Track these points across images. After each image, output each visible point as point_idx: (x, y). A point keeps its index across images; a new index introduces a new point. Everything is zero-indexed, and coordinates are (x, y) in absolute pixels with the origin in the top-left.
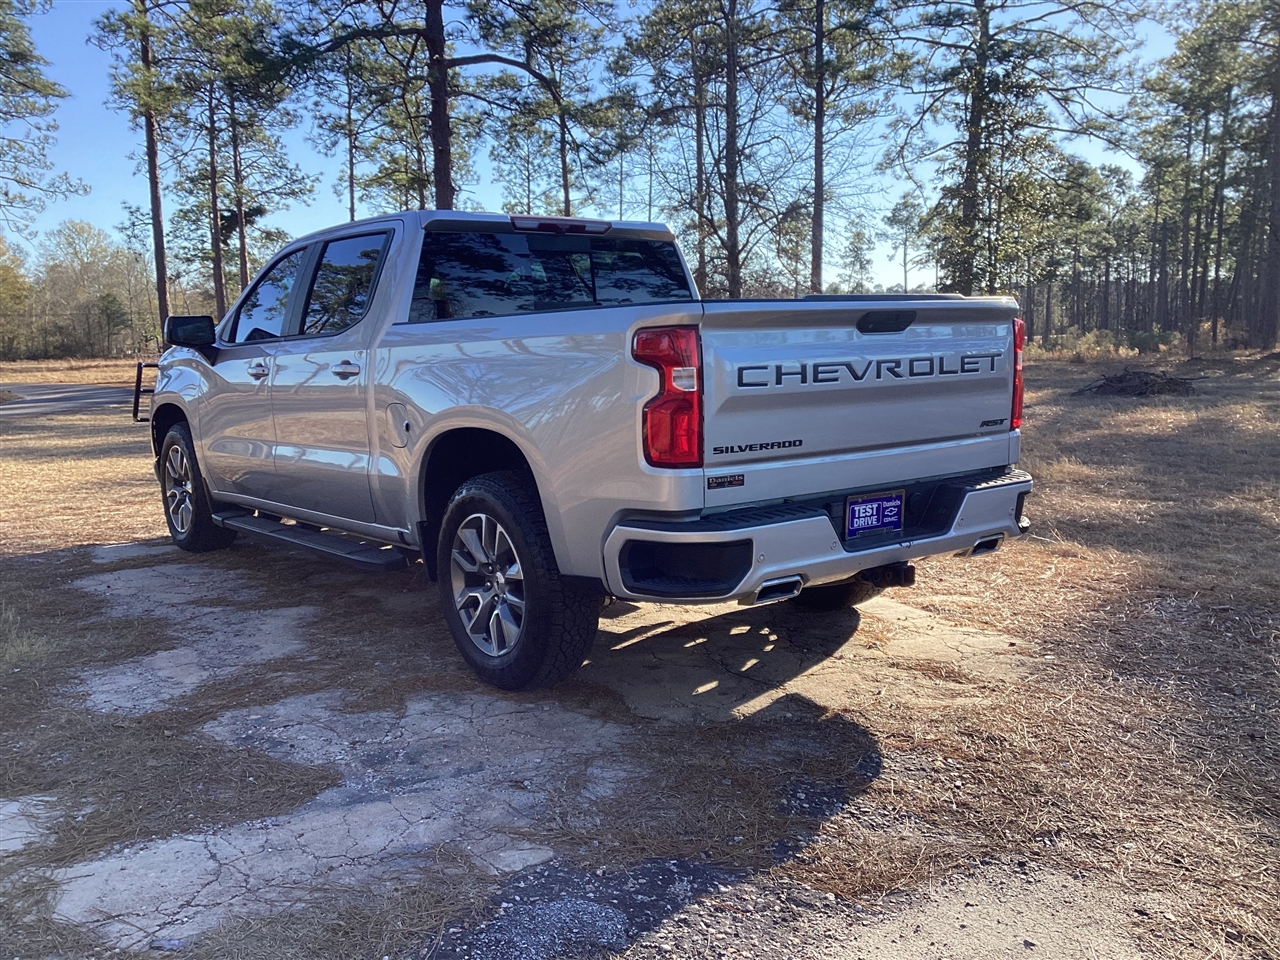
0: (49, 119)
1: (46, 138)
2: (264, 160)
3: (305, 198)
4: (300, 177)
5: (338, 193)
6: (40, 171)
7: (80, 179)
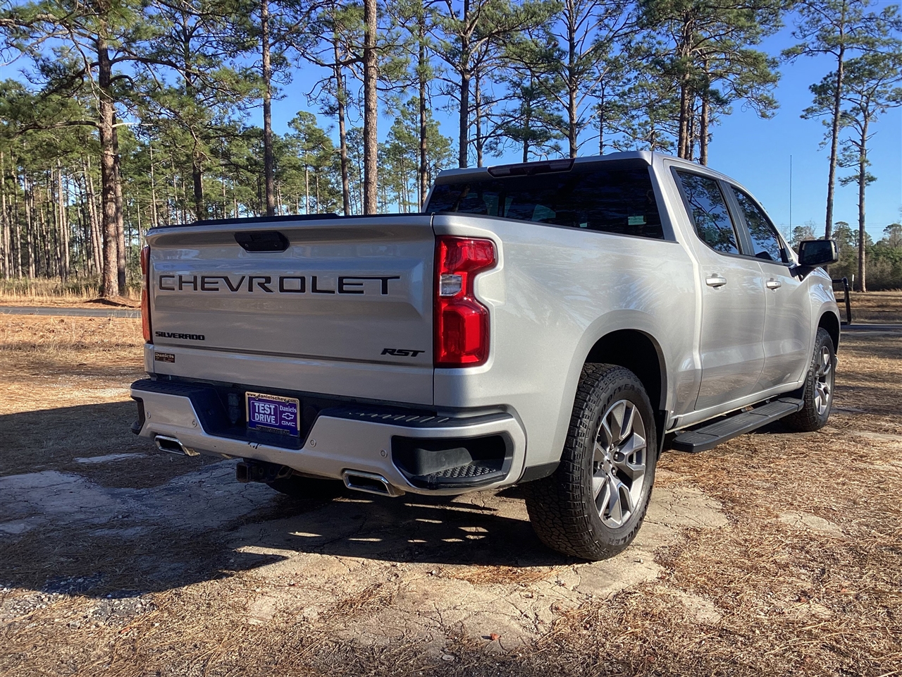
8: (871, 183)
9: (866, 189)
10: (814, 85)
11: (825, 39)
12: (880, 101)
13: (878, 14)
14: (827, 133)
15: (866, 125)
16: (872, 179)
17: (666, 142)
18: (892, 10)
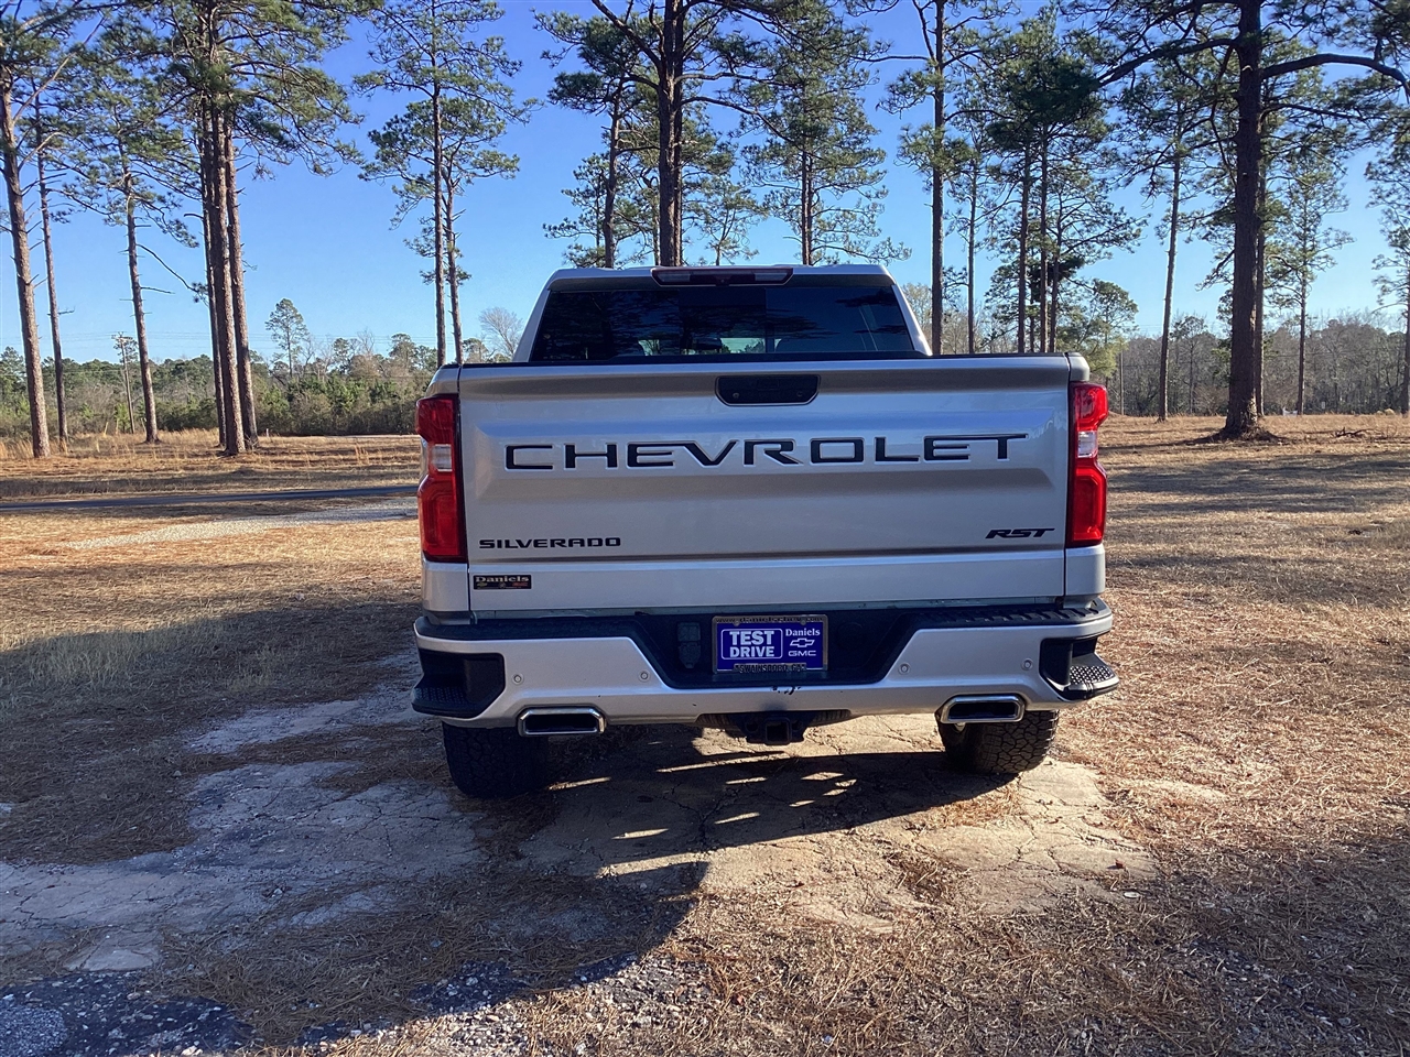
0: (878, 186)
1: (874, 205)
2: (1087, 206)
3: (1129, 244)
4: (1125, 221)
5: (1160, 235)
6: (867, 238)
7: (902, 244)
8: (464, 281)
9: (459, 291)
10: (374, 132)
11: (411, 71)
12: (464, 167)
13: (478, 46)
14: (400, 205)
15: (450, 198)
16: (464, 276)
17: (149, 193)
18: (495, 42)
